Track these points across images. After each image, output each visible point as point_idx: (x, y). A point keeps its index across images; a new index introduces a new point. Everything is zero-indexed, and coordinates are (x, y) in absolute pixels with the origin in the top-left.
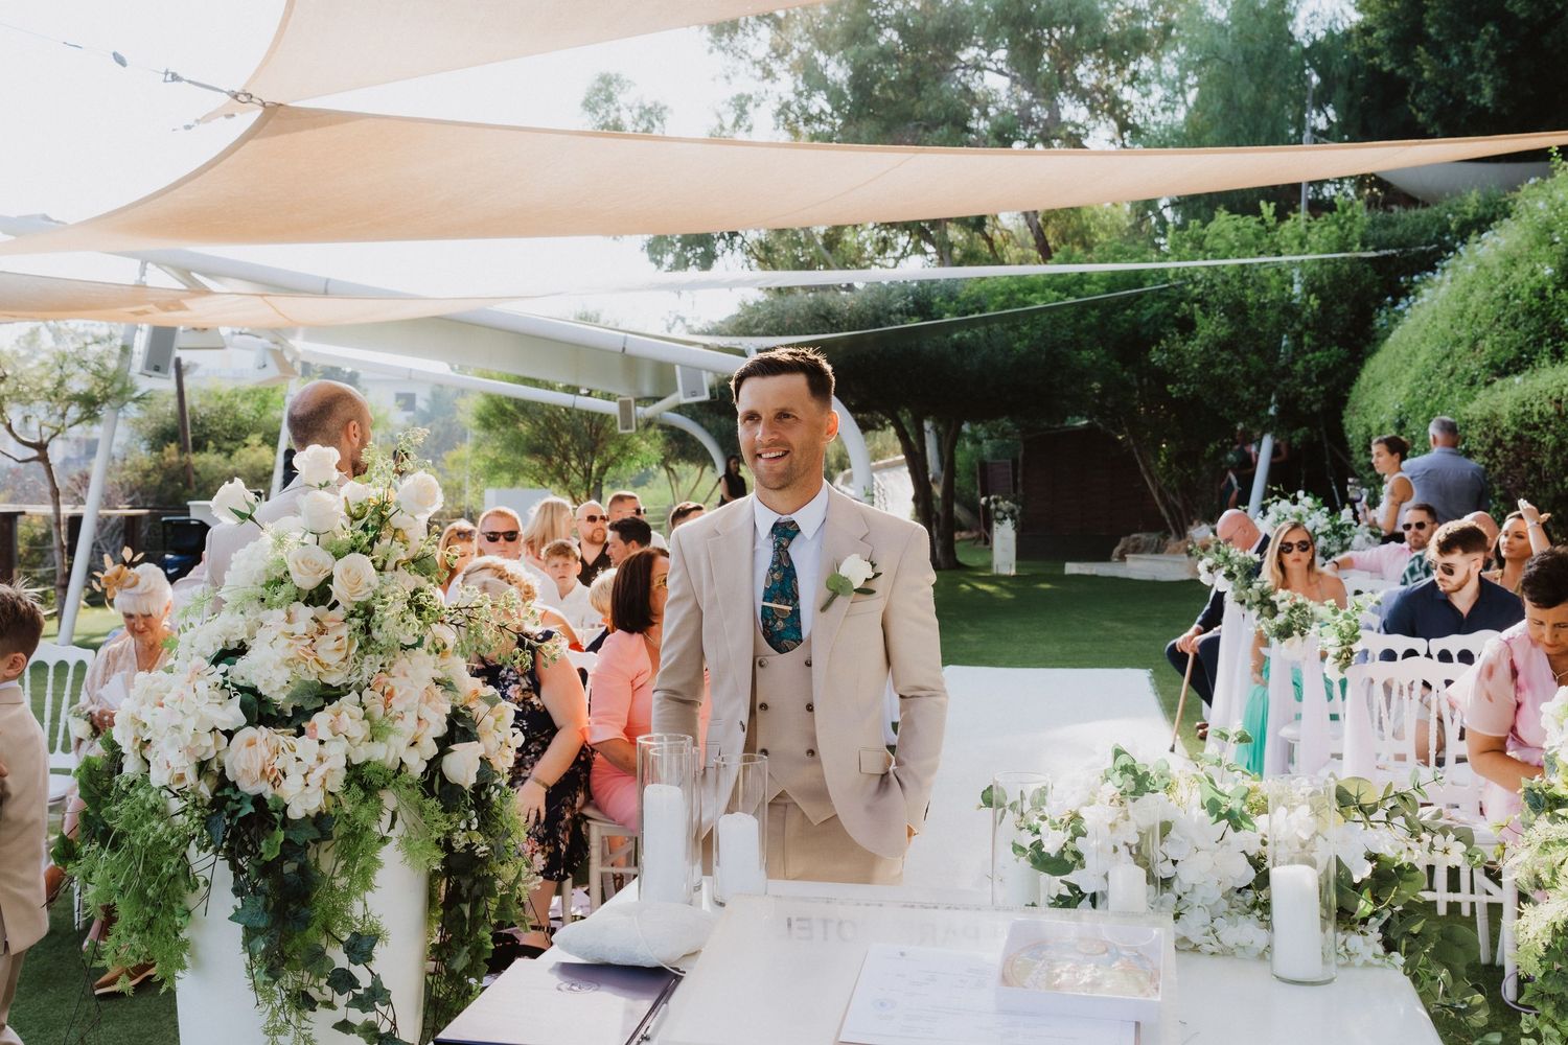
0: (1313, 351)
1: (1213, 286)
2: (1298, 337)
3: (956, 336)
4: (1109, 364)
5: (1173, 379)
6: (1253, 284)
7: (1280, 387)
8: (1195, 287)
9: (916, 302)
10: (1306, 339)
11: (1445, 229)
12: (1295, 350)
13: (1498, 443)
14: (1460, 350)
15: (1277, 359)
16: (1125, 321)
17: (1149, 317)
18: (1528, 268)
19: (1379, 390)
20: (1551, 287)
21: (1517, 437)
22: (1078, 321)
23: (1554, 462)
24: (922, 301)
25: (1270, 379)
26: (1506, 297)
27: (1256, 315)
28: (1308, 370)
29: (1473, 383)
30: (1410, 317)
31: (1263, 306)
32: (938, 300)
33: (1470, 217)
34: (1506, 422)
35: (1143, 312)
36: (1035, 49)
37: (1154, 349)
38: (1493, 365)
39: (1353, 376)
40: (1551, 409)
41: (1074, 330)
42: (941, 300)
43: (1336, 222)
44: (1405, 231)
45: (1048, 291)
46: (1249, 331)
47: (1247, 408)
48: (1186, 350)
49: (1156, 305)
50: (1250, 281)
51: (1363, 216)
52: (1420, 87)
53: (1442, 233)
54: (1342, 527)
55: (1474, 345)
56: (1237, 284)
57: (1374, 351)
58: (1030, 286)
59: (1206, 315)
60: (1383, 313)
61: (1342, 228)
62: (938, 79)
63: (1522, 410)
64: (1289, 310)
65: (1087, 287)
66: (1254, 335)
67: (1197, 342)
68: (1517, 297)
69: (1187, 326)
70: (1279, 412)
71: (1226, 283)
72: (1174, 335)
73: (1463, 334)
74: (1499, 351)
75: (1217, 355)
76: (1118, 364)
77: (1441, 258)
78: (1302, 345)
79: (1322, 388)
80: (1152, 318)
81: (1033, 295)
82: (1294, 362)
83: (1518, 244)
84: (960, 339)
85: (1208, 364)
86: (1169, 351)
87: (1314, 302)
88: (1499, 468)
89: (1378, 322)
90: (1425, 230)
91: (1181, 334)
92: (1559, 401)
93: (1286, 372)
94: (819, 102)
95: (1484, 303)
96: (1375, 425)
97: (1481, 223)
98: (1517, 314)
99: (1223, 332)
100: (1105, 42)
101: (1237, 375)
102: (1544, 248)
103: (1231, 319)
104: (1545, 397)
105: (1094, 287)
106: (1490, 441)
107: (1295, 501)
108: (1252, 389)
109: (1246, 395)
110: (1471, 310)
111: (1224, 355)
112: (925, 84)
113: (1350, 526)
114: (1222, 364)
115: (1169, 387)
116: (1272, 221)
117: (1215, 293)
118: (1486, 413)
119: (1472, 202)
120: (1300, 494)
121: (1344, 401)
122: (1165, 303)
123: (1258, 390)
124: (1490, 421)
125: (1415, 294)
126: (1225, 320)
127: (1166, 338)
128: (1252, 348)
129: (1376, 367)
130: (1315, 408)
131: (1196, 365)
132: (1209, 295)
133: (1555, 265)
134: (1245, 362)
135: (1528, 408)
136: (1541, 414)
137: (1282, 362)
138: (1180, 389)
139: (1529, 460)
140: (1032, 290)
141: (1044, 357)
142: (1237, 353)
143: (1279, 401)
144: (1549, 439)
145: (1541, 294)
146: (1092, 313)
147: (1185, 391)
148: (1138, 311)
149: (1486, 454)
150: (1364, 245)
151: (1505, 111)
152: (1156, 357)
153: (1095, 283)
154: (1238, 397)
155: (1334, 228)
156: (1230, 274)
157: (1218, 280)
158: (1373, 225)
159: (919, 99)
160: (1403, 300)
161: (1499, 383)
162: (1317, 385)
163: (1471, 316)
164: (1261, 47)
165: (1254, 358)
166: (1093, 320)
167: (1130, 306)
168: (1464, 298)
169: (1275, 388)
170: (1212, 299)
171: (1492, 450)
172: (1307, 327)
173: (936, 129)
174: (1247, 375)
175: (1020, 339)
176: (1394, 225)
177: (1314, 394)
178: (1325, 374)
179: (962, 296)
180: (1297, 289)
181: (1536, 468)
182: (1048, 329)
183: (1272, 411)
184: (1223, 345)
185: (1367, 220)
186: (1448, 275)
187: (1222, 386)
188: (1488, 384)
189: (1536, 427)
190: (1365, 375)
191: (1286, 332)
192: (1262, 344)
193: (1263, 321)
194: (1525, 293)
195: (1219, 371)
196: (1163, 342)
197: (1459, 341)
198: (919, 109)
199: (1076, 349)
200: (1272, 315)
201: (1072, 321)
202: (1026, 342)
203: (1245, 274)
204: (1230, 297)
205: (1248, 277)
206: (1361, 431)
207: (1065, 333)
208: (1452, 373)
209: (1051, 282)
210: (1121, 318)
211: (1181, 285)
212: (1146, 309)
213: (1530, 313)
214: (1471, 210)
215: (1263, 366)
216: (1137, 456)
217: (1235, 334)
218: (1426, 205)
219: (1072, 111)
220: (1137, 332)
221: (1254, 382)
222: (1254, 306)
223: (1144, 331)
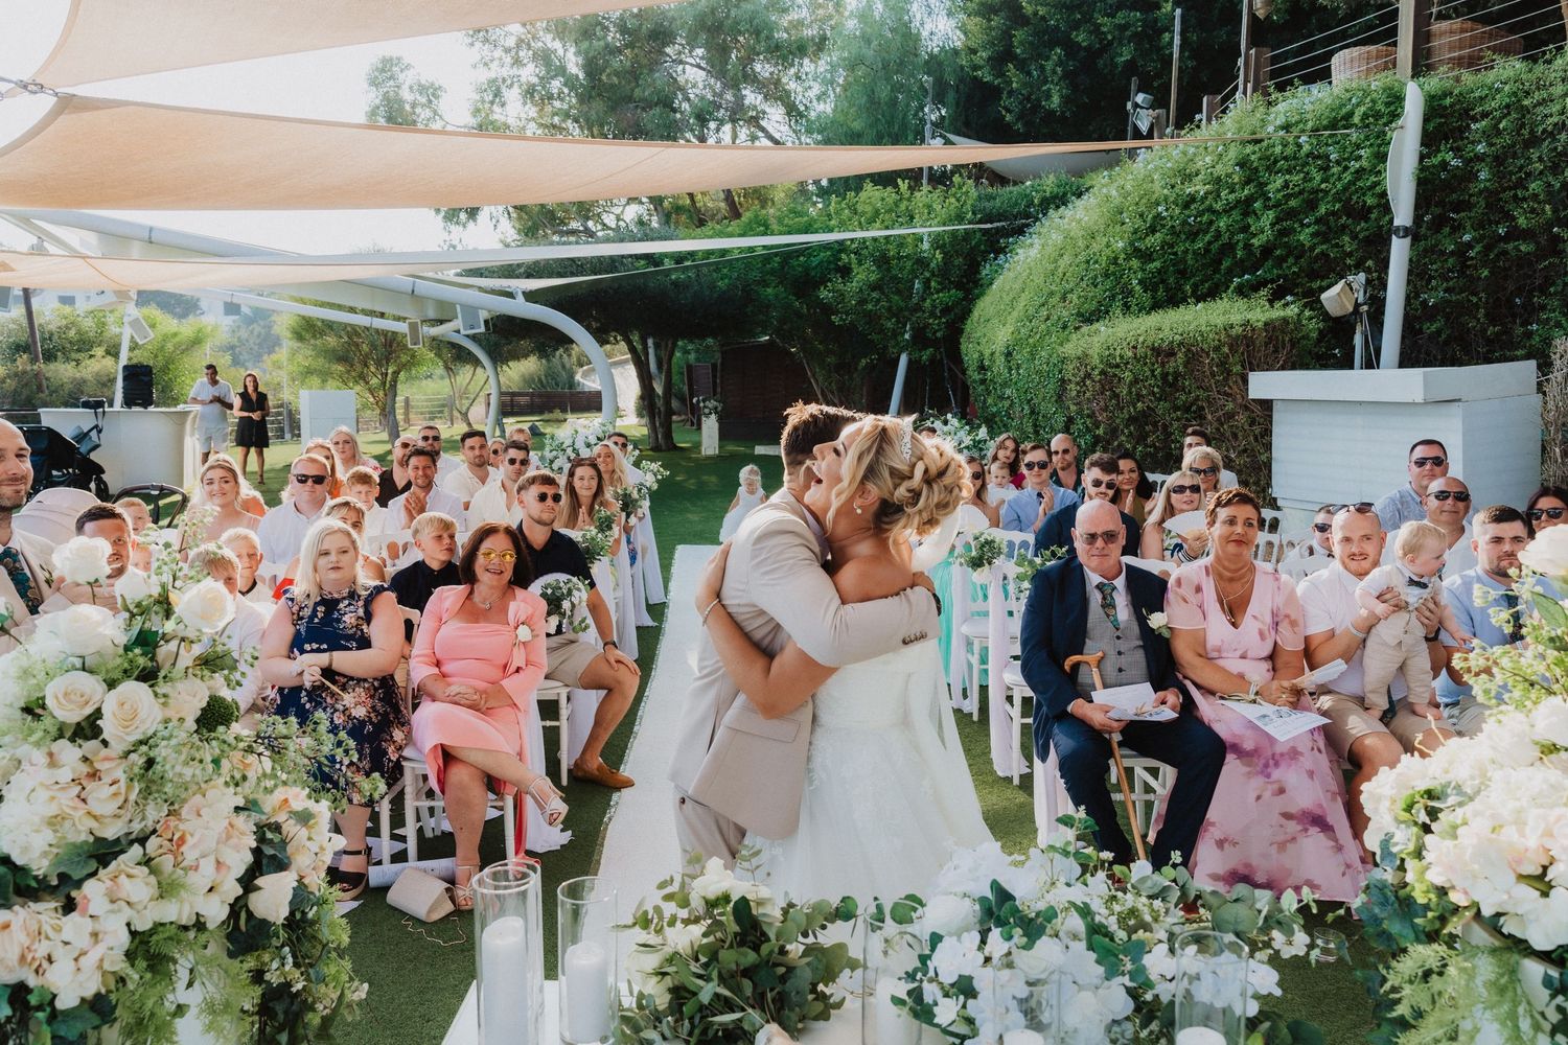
0: (938, 292)
2: (927, 283)
4: (786, 297)
5: (836, 313)
7: (914, 319)
10: (933, 284)
11: (1031, 204)
12: (924, 292)
13: (1088, 376)
14: (1054, 300)
15: (910, 297)
16: (799, 265)
18: (1105, 240)
19: (989, 325)
20: (1123, 256)
21: (1103, 373)
23: (1130, 392)
25: (906, 313)
26: (1088, 262)
27: (897, 264)
28: (934, 307)
29: (1065, 327)
30: (1009, 270)
31: (900, 258)
33: (1048, 194)
34: (1096, 361)
35: (813, 259)
36: (724, 51)
37: (822, 288)
38: (1079, 314)
39: (966, 313)
40: (1130, 354)
41: (761, 272)
43: (954, 195)
44: (1002, 203)
46: (891, 277)
47: (890, 334)
48: (846, 290)
49: (821, 254)
51: (974, 193)
52: (1011, 93)
53: (1028, 207)
54: (980, 442)
55: (1064, 298)
57: (982, 294)
59: (860, 263)
60: (988, 266)
61: (958, 200)
62: (651, 71)
63: (1107, 353)
64: (922, 262)
66: (895, 278)
67: (854, 284)
68: (1096, 262)
69: (845, 271)
70: (913, 337)
72: (837, 278)
73: (1053, 288)
74: (1083, 303)
75: (869, 295)
76: (793, 298)
77: (1028, 225)
78: (930, 288)
79: (944, 320)
80: (819, 264)
82: (924, 300)
83: (1096, 223)
84: (677, 279)
85: (862, 302)
86: (833, 291)
87: (939, 256)
88: (1088, 395)
89: (984, 273)
90: (1016, 204)
91: (843, 278)
92: (1135, 347)
93: (918, 308)
94: (556, 85)
95: (1070, 265)
96: (987, 353)
97: (1059, 200)
98: (1096, 276)
99: (873, 277)
100: (778, 47)
101: (883, 310)
102: (1118, 227)
103: (879, 267)
104: (1125, 344)
106: (1082, 374)
107: (946, 423)
108: (894, 319)
109: (889, 324)
110: (1060, 270)
111: (874, 295)
112: (641, 74)
113: (985, 441)
114: (872, 301)
115: (832, 317)
116: (907, 195)
117: (867, 249)
118: (1079, 353)
119: (1049, 184)
120: (949, 416)
121: (961, 331)
123: (898, 322)
124: (1082, 359)
125: (1011, 251)
126: (874, 268)
127: (830, 280)
128: (894, 289)
129: (985, 307)
130: (939, 335)
131: (853, 302)
132: (861, 249)
133: (1126, 240)
134: (889, 301)
135: (1112, 351)
136: (1121, 357)
137: (915, 300)
138: (841, 319)
139: (1111, 389)
141: (739, 292)
142: (883, 293)
143: (912, 329)
144: (1127, 376)
145: (1115, 261)
146: (775, 260)
147: (844, 320)
148: (809, 258)
149: (1078, 384)
150: (974, 213)
151: (1068, 114)
152: (824, 295)
154: (883, 325)
155: (953, 200)
158: (980, 198)
159: (638, 86)
160: (1002, 256)
161: (1085, 329)
162: (940, 318)
163: (1061, 275)
164: (894, 56)
165: (895, 297)
166: (776, 265)
167: (802, 254)
168: (1056, 261)
169: (909, 319)
170: (865, 252)
171: (1083, 380)
172: (933, 275)
173: (651, 109)
174: (889, 309)
175: (721, 279)
176: (994, 199)
177: (938, 325)
178: (946, 310)
180: (926, 246)
181: (1116, 396)
182: (742, 271)
183: (907, 336)
184: (874, 287)
185: (976, 194)
186: (1036, 240)
187: (872, 318)
188: (1077, 329)
189: (1117, 366)
190: (976, 314)
191: (917, 277)
192: (901, 286)
193: (901, 269)
194: (1104, 261)
195: (870, 307)
196: (829, 284)
197: (1052, 293)
198: (637, 93)
199: (763, 287)
200: (909, 264)
201: (760, 265)
202: (727, 281)
204: (878, 252)
206: (976, 356)
207: (757, 275)
208: (1048, 319)
210: (796, 263)
212: (814, 257)
213: (1106, 275)
214: (1048, 190)
215: (902, 304)
216: (806, 365)
217: (881, 279)
218: (1015, 183)
219: (751, 97)
220: (808, 274)
221: (894, 315)
222: (894, 258)
223: (813, 274)
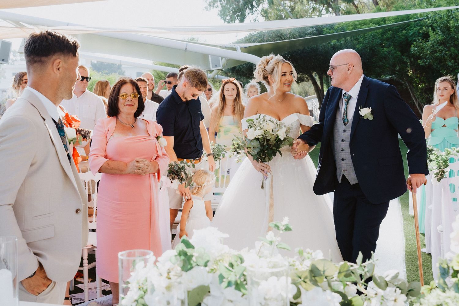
1: (435, 20)
3: (332, 43)
4: (396, 53)
5: (420, 58)
6: (453, 18)
8: (429, 20)
9: (317, 30)
16: (402, 35)
17: (412, 33)
22: (383, 36)
24: (319, 30)
27: (454, 31)
32: (325, 29)
35: (410, 31)
37: (412, 46)
41: (381, 40)
42: (327, 29)
45: (371, 24)
46: (450, 38)
47: (451, 69)
48: (425, 46)
49: (415, 29)
50: (451, 17)
56: (446, 18)
58: (364, 23)
59: (434, 32)
65: (387, 22)
66: (453, 38)
67: (430, 42)
69: (426, 36)
71: (441, 18)
72: (419, 40)
75: (437, 48)
76: (399, 53)
80: (413, 34)
81: (365, 26)
84: (335, 44)
85: (434, 52)
86: (417, 46)
91: (423, 39)
99: (440, 38)
101: (445, 56)
103: (443, 32)
105: (390, 22)
108: (452, 61)
109: (450, 64)
111: (441, 47)
114: (440, 51)
115: (419, 61)
117: (437, 22)
122: (418, 28)
123: (455, 62)
126: (441, 33)
127: (415, 41)
128: (452, 44)
131: (429, 52)
132: (434, 23)
134: (449, 50)
138: (423, 62)
140: (365, 24)
141: (368, 51)
142: (446, 47)
146: (389, 32)
147: (425, 63)
148: (408, 31)
152: (413, 49)
153: (390, 21)
154: (447, 64)
156: (443, 15)
157: (437, 17)
165: (452, 48)
166: (389, 35)
167: (404, 29)
170: (435, 25)
174: (451, 55)
175: (359, 43)
179: (336, 28)
182: (371, 39)
184: (442, 43)
192: (456, 42)
195: (438, 54)
196: (414, 43)
199: (382, 47)
201: (380, 36)
202: (361, 44)
203: (449, 14)
204: (443, 24)
205: (450, 15)
207: (378, 41)
209: (372, 21)
210: (401, 34)
211: (422, 19)
212: (411, 30)
216: (409, 90)
217: (444, 39)
220: (407, 40)
221: (453, 59)
222: (453, 27)
223: (410, 39)
